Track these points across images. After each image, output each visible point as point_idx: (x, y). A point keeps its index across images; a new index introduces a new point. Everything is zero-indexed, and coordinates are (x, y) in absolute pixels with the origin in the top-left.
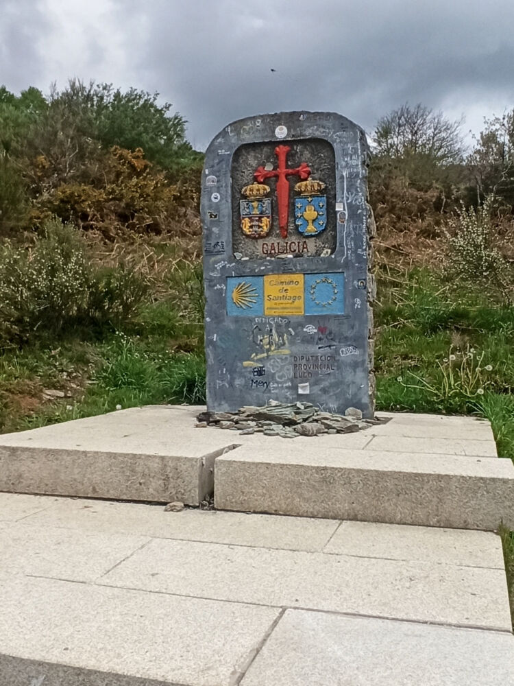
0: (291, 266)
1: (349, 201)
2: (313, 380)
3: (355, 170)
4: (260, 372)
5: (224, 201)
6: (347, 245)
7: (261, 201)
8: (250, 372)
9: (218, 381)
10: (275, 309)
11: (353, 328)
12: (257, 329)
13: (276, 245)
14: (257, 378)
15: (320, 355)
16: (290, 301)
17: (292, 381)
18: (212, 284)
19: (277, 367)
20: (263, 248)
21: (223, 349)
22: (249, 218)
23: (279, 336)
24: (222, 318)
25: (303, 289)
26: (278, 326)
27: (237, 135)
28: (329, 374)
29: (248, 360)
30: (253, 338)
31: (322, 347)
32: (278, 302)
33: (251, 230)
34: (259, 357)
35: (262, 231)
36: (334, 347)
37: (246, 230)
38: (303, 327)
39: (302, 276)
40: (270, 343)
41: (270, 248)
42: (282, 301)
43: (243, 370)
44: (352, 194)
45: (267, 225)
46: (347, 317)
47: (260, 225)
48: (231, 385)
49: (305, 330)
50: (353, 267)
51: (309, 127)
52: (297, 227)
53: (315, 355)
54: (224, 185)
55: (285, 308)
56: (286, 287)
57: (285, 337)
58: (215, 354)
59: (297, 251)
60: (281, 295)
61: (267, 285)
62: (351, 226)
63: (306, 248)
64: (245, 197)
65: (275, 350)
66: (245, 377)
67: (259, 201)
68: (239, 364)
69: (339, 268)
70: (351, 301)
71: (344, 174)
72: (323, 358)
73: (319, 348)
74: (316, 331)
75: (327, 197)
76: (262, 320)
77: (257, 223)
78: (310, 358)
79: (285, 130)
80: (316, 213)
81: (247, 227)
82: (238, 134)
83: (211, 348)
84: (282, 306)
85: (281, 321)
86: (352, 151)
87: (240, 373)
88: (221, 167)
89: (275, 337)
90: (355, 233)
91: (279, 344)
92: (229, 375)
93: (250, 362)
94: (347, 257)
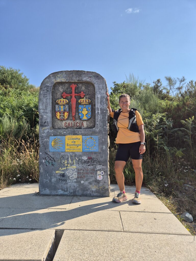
0: (77, 132)
2: (85, 179)
3: (103, 95)
4: (63, 175)
5: (49, 105)
6: (100, 124)
7: (64, 106)
8: (59, 176)
9: (44, 180)
10: (70, 149)
11: (102, 157)
12: (62, 158)
14: (61, 178)
16: (76, 146)
17: (77, 179)
18: (43, 138)
19: (70, 173)
20: (65, 124)
21: (47, 166)
22: (59, 112)
23: (71, 160)
24: (47, 153)
25: (81, 142)
26: (71, 156)
28: (92, 176)
30: (61, 161)
32: (71, 146)
33: (60, 117)
34: (63, 169)
35: (65, 118)
36: (94, 165)
37: (58, 117)
38: (82, 157)
39: (81, 136)
40: (68, 164)
41: (68, 124)
44: (102, 105)
45: (67, 116)
46: (100, 153)
47: (64, 115)
48: (50, 181)
50: (102, 133)
51: (85, 77)
52: (79, 116)
54: (49, 98)
56: (75, 141)
57: (74, 161)
58: (43, 168)
59: (79, 126)
60: (73, 144)
61: (66, 140)
62: (101, 117)
63: (83, 125)
64: (58, 104)
65: (70, 166)
66: (56, 178)
68: (54, 172)
69: (97, 133)
70: (101, 146)
71: (99, 97)
72: (90, 170)
73: (88, 166)
74: (87, 158)
75: (92, 105)
76: (64, 154)
77: (63, 114)
78: (84, 170)
80: (87, 111)
81: (59, 116)
82: (55, 78)
83: (42, 165)
84: (73, 148)
85: (73, 154)
86: (102, 88)
87: (55, 176)
88: (48, 91)
89: (70, 161)
90: (103, 120)
91: (72, 164)
92: (49, 177)
93: (59, 171)
94: (100, 129)
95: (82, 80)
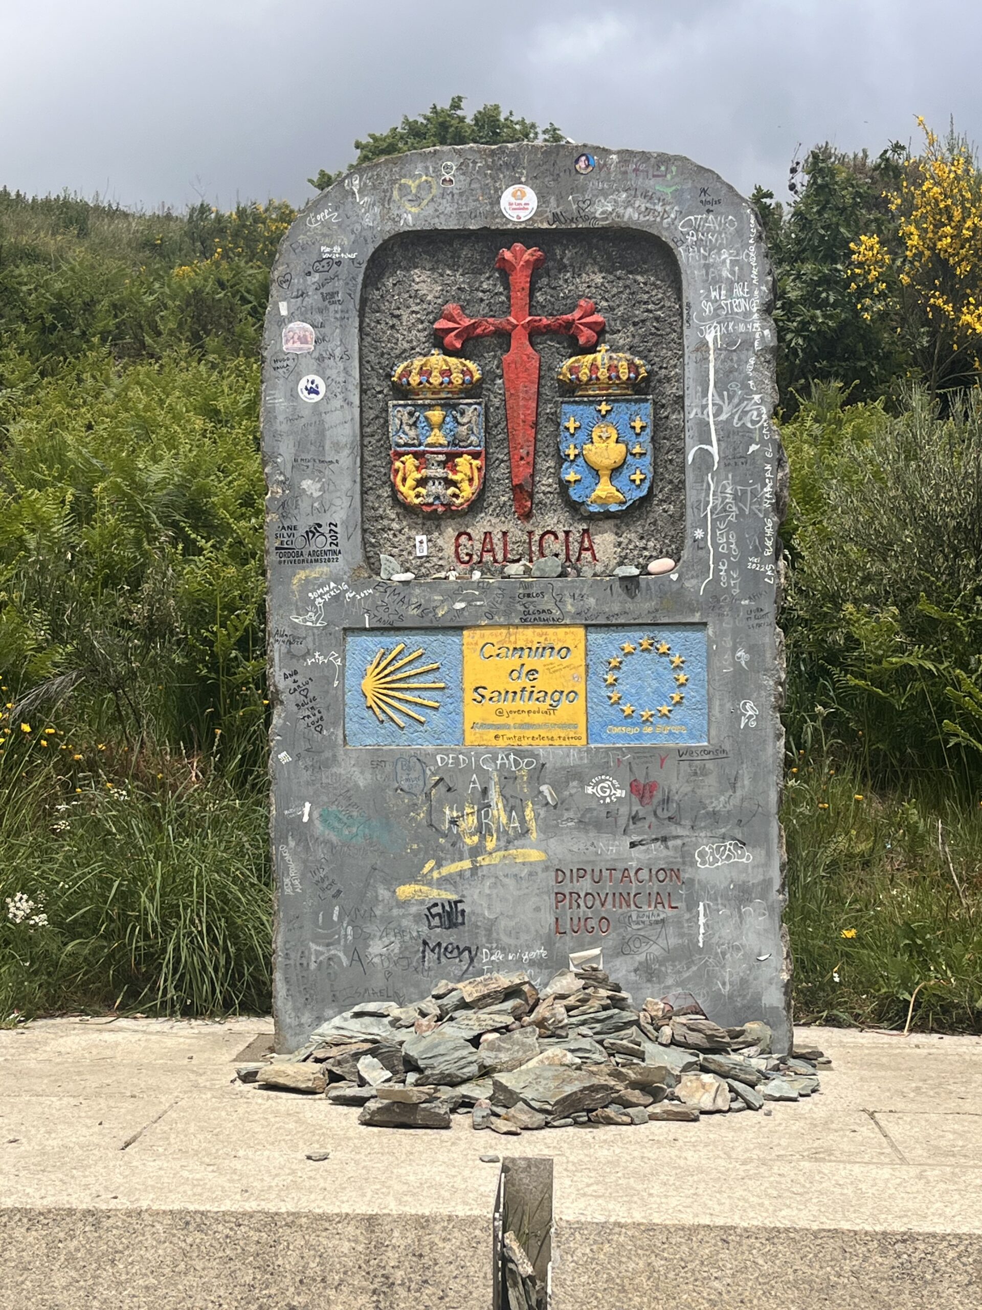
0: (546, 603)
1: (723, 417)
2: (612, 939)
3: (741, 328)
4: (450, 916)
5: (337, 403)
6: (715, 545)
7: (454, 407)
8: (417, 918)
9: (313, 947)
10: (498, 727)
11: (734, 787)
12: (442, 788)
13: (497, 537)
14: (439, 934)
15: (634, 864)
16: (545, 706)
17: (549, 944)
18: (297, 648)
19: (504, 900)
20: (458, 546)
21: (333, 847)
22: (416, 455)
23: (509, 809)
24: (328, 754)
25: (582, 670)
26: (508, 778)
27: (382, 201)
28: (663, 921)
29: (412, 878)
30: (429, 812)
31: (640, 843)
32: (507, 706)
33: (423, 491)
34: (445, 871)
35: (455, 496)
36: (679, 842)
37: (407, 491)
38: (584, 782)
39: (581, 631)
40: (482, 830)
41: (478, 546)
42: (519, 704)
43: (395, 912)
44: (730, 398)
45: (471, 480)
46: (717, 753)
47: (451, 476)
48: (357, 955)
49: (589, 790)
50: (735, 608)
51: (604, 194)
52: (564, 486)
53: (620, 866)
54: (338, 352)
55: (529, 726)
57: (529, 814)
58: (305, 862)
59: (562, 557)
60: (516, 686)
61: (472, 658)
62: (729, 490)
63: (590, 549)
64: (402, 391)
65: (497, 850)
66: (401, 932)
67: (449, 406)
68: (383, 893)
69: (693, 611)
70: (729, 705)
71: (710, 338)
72: (644, 875)
73: (633, 845)
74: (621, 793)
75: (655, 403)
76: (456, 759)
77: (440, 472)
78: (606, 873)
79: (531, 198)
80: (622, 447)
81: (410, 482)
82: (385, 200)
83: (292, 844)
84: (519, 718)
85: (517, 763)
86: (733, 273)
87: (387, 920)
88: (330, 297)
89: (498, 811)
90: (740, 509)
91: (511, 832)
92: (350, 928)
93: (417, 887)
94: (717, 578)
95: (586, 218)
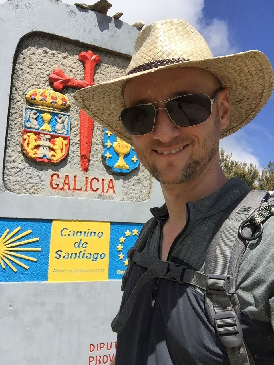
13: (71, 178)
20: (52, 180)
32: (72, 260)
41: (62, 181)
42: (78, 260)
45: (62, 149)
56: (85, 239)
59: (100, 190)
60: (77, 250)
63: (112, 188)
77: (47, 143)
78: (113, 344)
81: (31, 146)
